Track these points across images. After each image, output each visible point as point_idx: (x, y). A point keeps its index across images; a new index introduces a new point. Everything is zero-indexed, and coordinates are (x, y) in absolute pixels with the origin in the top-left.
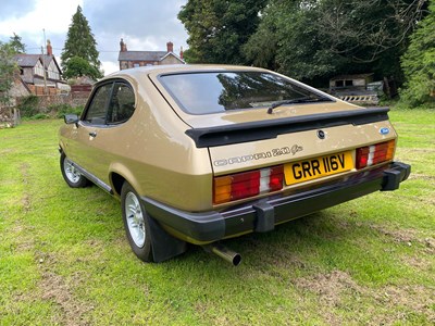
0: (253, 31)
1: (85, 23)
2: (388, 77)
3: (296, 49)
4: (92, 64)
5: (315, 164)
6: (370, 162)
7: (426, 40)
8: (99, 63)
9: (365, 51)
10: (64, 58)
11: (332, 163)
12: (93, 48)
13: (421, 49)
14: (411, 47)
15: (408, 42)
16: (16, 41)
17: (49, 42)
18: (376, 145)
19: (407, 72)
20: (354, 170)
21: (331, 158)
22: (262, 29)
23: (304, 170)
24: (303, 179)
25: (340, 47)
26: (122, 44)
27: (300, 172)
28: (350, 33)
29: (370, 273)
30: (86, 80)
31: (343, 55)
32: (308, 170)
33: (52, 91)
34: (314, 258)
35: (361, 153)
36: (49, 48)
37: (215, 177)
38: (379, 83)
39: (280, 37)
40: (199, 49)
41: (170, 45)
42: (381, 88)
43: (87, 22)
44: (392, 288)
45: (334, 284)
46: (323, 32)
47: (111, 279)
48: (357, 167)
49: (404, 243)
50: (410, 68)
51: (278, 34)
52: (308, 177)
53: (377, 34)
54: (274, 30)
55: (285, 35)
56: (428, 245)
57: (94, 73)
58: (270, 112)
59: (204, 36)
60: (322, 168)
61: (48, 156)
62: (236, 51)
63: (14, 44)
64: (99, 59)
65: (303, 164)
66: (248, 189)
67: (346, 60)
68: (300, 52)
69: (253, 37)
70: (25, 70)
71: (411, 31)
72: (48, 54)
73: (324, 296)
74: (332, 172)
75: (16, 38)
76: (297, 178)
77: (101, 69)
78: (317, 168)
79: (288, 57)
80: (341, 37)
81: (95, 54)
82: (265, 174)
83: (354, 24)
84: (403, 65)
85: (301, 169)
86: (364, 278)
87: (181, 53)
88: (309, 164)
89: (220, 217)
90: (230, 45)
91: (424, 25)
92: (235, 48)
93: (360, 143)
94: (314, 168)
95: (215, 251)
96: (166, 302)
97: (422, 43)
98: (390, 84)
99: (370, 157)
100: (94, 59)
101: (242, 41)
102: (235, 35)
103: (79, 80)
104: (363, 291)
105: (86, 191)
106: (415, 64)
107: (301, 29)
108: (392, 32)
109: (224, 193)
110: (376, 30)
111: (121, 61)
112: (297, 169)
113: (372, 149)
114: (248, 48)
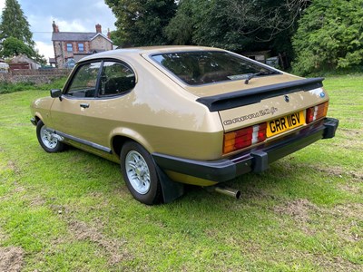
0: (172, 15)
1: (17, 7)
2: (282, 53)
3: (210, 31)
4: (26, 43)
5: (283, 121)
6: (314, 118)
7: (311, 24)
8: (33, 43)
9: (263, 33)
11: (293, 120)
12: (27, 29)
13: (307, 31)
14: (299, 29)
15: (296, 26)
18: (318, 105)
19: (297, 49)
20: (305, 124)
21: (292, 117)
22: (180, 14)
23: (277, 126)
24: (276, 132)
25: (245, 30)
26: (54, 26)
27: (274, 128)
28: (252, 18)
29: (322, 198)
30: (23, 58)
31: (246, 35)
32: (279, 125)
34: (277, 192)
35: (309, 111)
37: (225, 133)
38: (275, 58)
39: (195, 21)
40: (126, 30)
41: (98, 27)
42: (277, 62)
43: (19, 6)
44: (341, 207)
45: (301, 207)
46: (232, 17)
47: (128, 220)
48: (307, 122)
49: (337, 176)
50: (299, 45)
51: (194, 19)
52: (280, 131)
53: (274, 19)
54: (190, 14)
55: (200, 20)
56: (354, 176)
57: (30, 52)
58: (247, 82)
59: (129, 19)
60: (287, 124)
61: (9, 128)
62: (159, 33)
64: (32, 39)
65: (277, 121)
66: (245, 141)
67: (250, 39)
68: (213, 33)
69: (173, 20)
71: (298, 17)
73: (297, 217)
74: (293, 126)
76: (273, 132)
77: (35, 48)
79: (203, 38)
80: (246, 21)
81: (29, 35)
82: (256, 129)
83: (255, 11)
84: (294, 43)
85: (275, 125)
86: (319, 201)
87: (109, 34)
88: (279, 121)
89: (231, 163)
90: (153, 27)
91: (308, 12)
92: (158, 30)
93: (309, 104)
94: (282, 124)
95: (218, 189)
96: (183, 232)
97: (308, 27)
98: (284, 59)
99: (315, 114)
100: (28, 40)
101: (164, 24)
102: (157, 19)
103: (15, 59)
104: (323, 210)
105: (65, 155)
106: (303, 43)
107: (213, 14)
108: (284, 17)
109: (230, 145)
110: (273, 15)
111: (54, 41)
112: (273, 125)
113: (316, 109)
114: (169, 30)
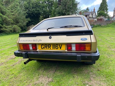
1: (105, 1)
5: (49, 46)
10: (98, 12)
11: (56, 47)
12: (107, 8)
16: (88, 9)
17: (94, 8)
20: (67, 51)
21: (56, 45)
23: (45, 47)
24: (44, 49)
27: (43, 47)
30: (102, 17)
32: (46, 47)
33: (93, 21)
36: (94, 10)
37: (19, 44)
52: (46, 49)
57: (106, 15)
63: (87, 10)
64: (108, 11)
65: (45, 45)
70: (87, 16)
72: (94, 11)
75: (88, 8)
76: (42, 48)
77: (108, 14)
78: (50, 47)
85: (44, 46)
94: (48, 47)
100: (106, 11)
111: (114, 11)
